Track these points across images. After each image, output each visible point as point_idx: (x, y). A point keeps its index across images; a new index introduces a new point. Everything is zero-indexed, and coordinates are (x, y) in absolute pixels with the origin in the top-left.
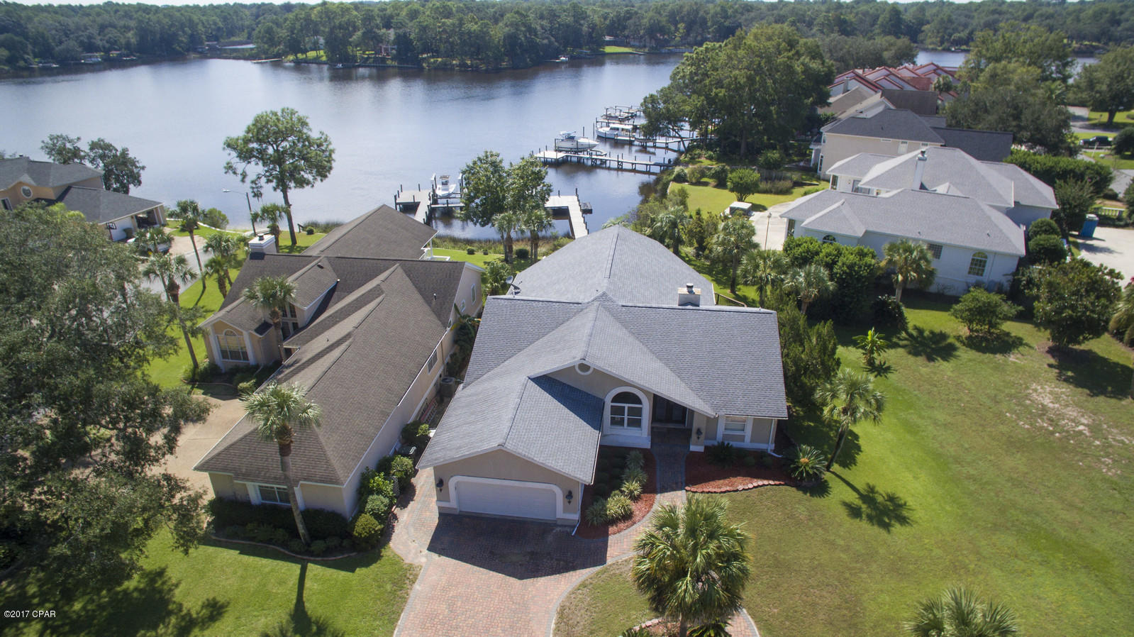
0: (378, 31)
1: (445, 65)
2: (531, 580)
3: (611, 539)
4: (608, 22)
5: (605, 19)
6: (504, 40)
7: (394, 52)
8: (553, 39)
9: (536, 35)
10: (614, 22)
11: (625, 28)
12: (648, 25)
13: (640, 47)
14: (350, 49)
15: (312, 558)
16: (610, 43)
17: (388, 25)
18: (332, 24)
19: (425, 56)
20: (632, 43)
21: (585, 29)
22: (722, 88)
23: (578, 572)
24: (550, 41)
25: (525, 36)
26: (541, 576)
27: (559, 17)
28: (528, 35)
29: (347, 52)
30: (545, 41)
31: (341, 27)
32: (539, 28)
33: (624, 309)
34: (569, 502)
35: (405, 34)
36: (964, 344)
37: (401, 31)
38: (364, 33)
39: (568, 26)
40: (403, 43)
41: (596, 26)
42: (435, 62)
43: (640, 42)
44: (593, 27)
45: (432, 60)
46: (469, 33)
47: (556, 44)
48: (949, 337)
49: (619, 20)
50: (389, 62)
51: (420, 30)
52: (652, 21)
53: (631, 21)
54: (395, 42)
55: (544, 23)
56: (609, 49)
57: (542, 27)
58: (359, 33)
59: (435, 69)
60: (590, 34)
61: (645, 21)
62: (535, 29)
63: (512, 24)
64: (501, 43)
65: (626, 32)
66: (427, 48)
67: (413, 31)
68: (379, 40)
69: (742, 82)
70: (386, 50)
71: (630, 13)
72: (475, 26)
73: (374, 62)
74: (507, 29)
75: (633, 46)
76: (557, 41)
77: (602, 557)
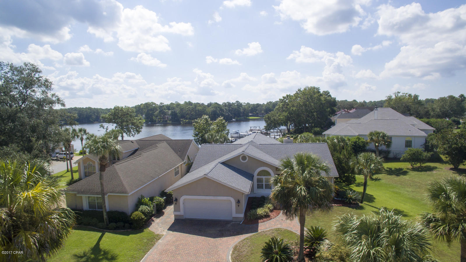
0: (164, 110)
2: (220, 238)
3: (260, 224)
4: (250, 109)
5: (249, 107)
6: (212, 112)
7: (171, 118)
8: (230, 113)
9: (223, 112)
10: (252, 108)
11: (257, 110)
12: (265, 109)
13: (262, 117)
14: (154, 117)
15: (108, 231)
16: (251, 116)
17: (169, 109)
18: (148, 109)
19: (182, 119)
20: (259, 115)
21: (242, 110)
22: (294, 107)
23: (243, 235)
24: (229, 114)
25: (219, 112)
26: (225, 237)
27: (232, 106)
28: (220, 112)
29: (153, 119)
30: (227, 114)
31: (151, 110)
32: (224, 109)
33: (260, 145)
34: (239, 206)
35: (175, 111)
36: (411, 170)
37: (173, 111)
38: (160, 112)
39: (235, 109)
40: (174, 115)
41: (246, 109)
43: (262, 115)
44: (245, 110)
45: (184, 121)
46: (198, 110)
47: (231, 115)
48: (403, 169)
49: (254, 108)
50: (168, 122)
51: (180, 110)
52: (266, 107)
53: (259, 108)
54: (171, 115)
55: (227, 108)
56: (251, 118)
57: (226, 109)
58: (158, 112)
59: (186, 123)
60: (244, 112)
61: (264, 107)
62: (223, 109)
63: (214, 107)
64: (210, 114)
65: (257, 112)
66: (183, 117)
67: (178, 110)
68: (165, 114)
69: (302, 104)
70: (167, 118)
71: (258, 105)
72: (201, 108)
73: (163, 122)
74: (212, 109)
75: (260, 117)
76: (231, 114)
77: (256, 230)
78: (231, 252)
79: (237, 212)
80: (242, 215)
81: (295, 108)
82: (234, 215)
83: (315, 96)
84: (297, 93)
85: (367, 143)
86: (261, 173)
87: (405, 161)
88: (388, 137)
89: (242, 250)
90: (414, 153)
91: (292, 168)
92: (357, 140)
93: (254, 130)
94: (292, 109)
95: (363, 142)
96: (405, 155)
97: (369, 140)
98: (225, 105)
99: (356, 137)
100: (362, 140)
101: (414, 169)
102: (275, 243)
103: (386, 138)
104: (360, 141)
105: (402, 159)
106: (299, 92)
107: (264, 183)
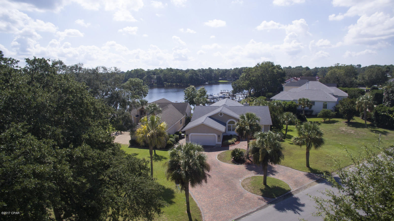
0: (151, 76)
1: (171, 85)
2: (211, 152)
3: (229, 147)
4: (220, 74)
5: (219, 73)
6: (189, 77)
7: (156, 81)
8: (203, 78)
10: (222, 73)
11: (225, 75)
13: (230, 80)
15: (156, 149)
16: (221, 80)
17: (154, 75)
18: (138, 74)
19: (165, 83)
20: (227, 79)
21: (213, 75)
23: (222, 151)
26: (213, 152)
27: (205, 72)
28: (196, 76)
30: (201, 78)
34: (219, 138)
35: (159, 76)
36: (323, 123)
37: (158, 76)
38: (147, 76)
39: (208, 74)
40: (159, 79)
42: (168, 84)
43: (230, 79)
44: (215, 75)
46: (179, 76)
48: (319, 122)
49: (223, 73)
50: (154, 85)
51: (164, 76)
52: (233, 72)
53: (227, 73)
54: (156, 79)
55: (201, 73)
56: (220, 81)
57: (200, 74)
58: (146, 76)
59: (168, 86)
60: (215, 77)
61: (231, 73)
62: (198, 75)
63: (191, 73)
64: (188, 78)
65: (226, 76)
66: (166, 80)
67: (162, 75)
68: (151, 78)
69: (259, 75)
70: (153, 81)
71: (226, 71)
72: (180, 74)
73: (150, 85)
74: (190, 74)
75: (227, 80)
76: (205, 78)
77: (228, 149)
78: (217, 157)
79: (218, 141)
80: (221, 143)
81: (254, 78)
82: (217, 143)
83: (270, 69)
84: (256, 66)
85: (297, 106)
86: (230, 123)
87: (320, 117)
88: (310, 102)
89: (222, 156)
90: (325, 112)
91: (244, 119)
92: (291, 103)
93: (224, 93)
94: (252, 79)
95: (294, 105)
96: (320, 114)
97: (298, 104)
98: (199, 70)
99: (291, 102)
100: (294, 104)
101: (325, 122)
102: (236, 150)
103: (308, 103)
104: (293, 104)
105: (318, 116)
106: (258, 65)
107: (232, 128)
